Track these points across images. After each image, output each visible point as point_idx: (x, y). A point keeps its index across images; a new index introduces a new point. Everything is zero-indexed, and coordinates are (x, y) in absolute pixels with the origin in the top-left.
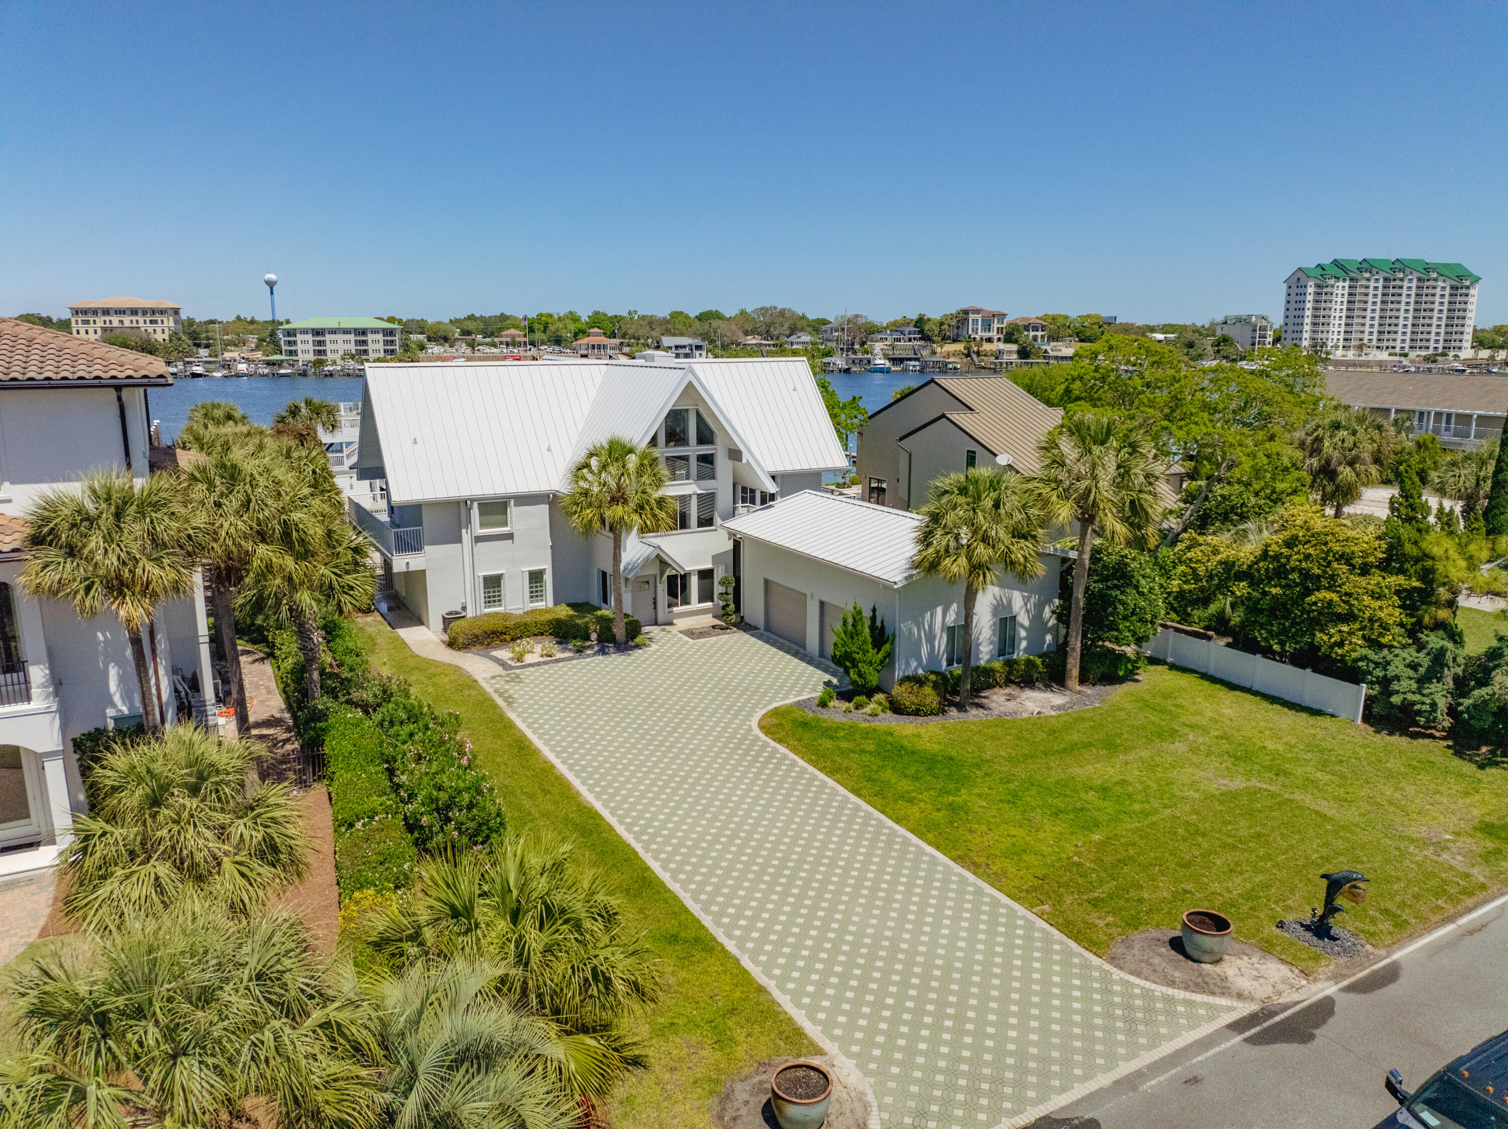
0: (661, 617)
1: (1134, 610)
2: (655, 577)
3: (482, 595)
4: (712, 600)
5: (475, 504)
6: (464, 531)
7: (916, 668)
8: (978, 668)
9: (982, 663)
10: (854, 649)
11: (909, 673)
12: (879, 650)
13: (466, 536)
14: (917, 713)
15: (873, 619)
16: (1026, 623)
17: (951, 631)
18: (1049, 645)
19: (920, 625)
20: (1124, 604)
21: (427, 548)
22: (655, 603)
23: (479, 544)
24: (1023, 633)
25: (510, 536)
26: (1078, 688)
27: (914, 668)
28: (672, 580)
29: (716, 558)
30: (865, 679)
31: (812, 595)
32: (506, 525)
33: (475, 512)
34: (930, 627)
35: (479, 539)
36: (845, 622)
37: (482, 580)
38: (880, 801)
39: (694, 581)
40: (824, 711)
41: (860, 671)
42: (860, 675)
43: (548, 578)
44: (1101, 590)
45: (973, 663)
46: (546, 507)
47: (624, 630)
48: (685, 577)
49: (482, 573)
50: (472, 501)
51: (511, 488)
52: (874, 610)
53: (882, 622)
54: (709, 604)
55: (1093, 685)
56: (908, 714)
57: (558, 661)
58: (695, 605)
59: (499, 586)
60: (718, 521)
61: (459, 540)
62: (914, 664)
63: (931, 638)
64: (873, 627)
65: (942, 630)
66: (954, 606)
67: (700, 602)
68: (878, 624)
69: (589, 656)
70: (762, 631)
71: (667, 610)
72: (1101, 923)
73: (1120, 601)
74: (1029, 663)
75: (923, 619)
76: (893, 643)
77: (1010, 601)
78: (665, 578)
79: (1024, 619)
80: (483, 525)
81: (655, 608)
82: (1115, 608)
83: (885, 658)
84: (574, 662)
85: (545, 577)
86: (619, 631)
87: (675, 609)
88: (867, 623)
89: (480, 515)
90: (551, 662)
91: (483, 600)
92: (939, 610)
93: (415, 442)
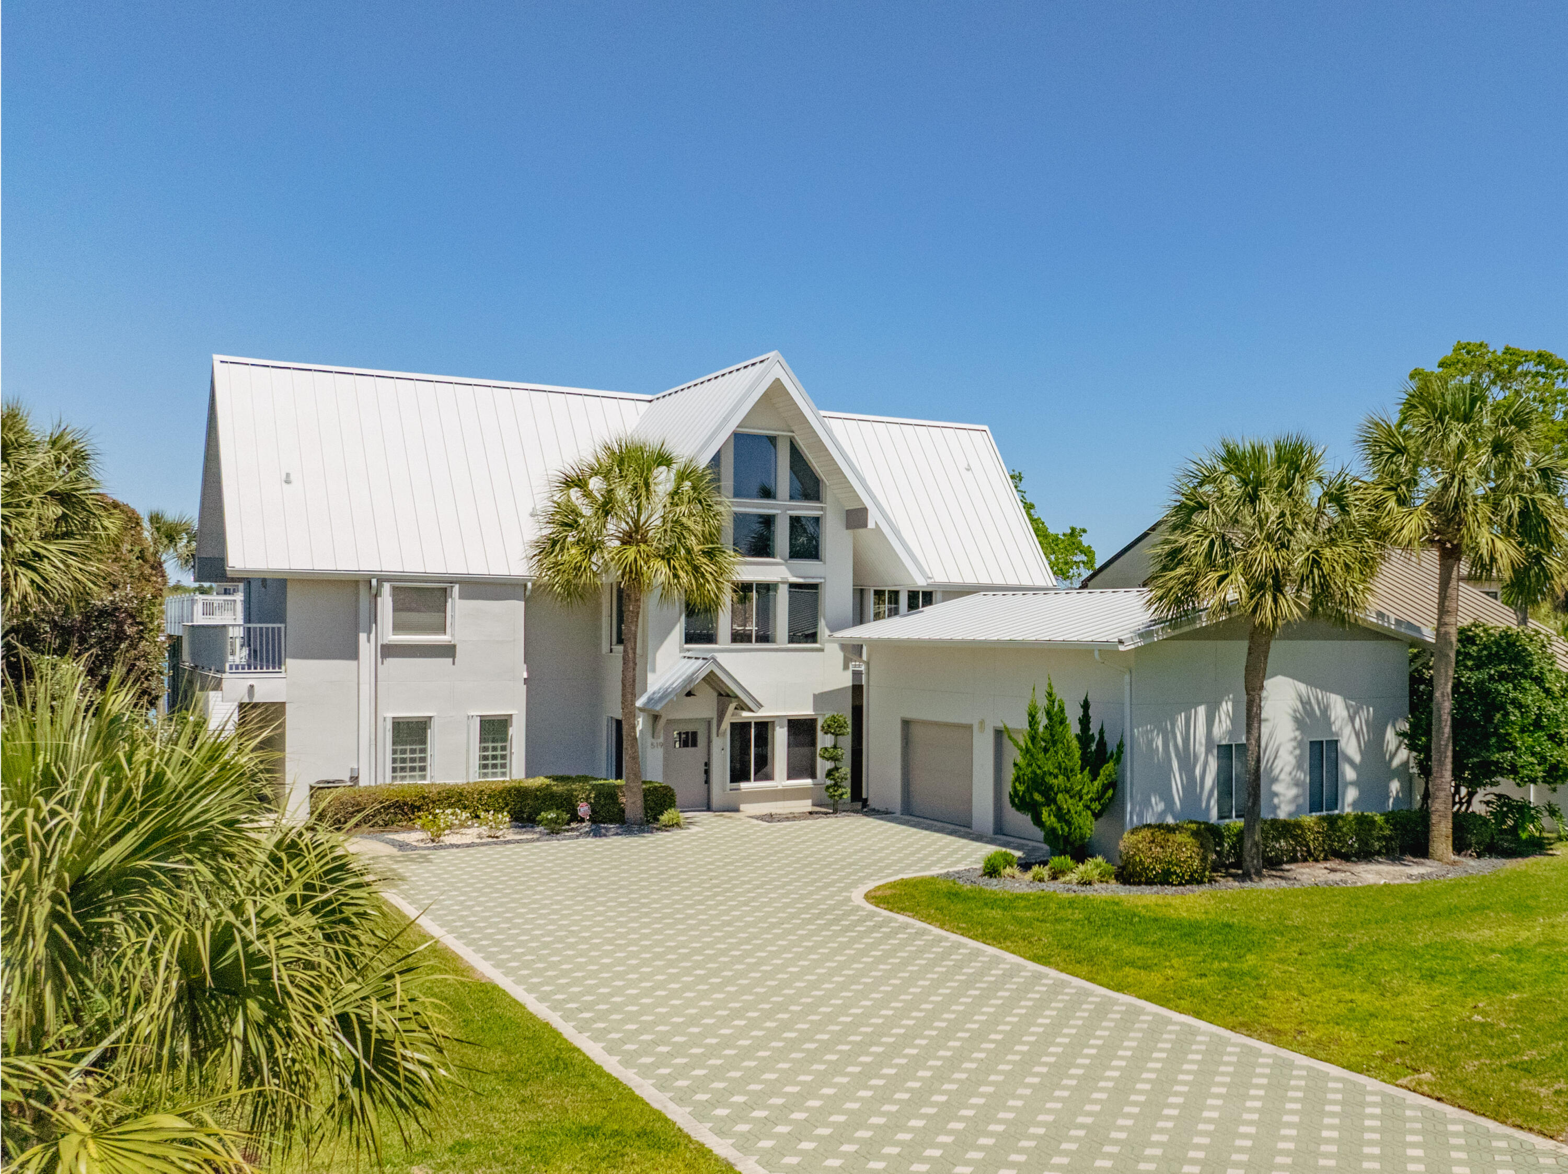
0: (717, 795)
1: (1539, 716)
2: (709, 723)
3: (389, 756)
4: (813, 776)
5: (387, 587)
6: (363, 637)
7: (1163, 814)
8: (1274, 821)
9: (1282, 815)
10: (1049, 767)
11: (1150, 819)
12: (1094, 776)
13: (366, 647)
14: (1164, 879)
15: (1085, 721)
16: (1357, 758)
17: (1225, 752)
18: (1397, 799)
19: (1168, 736)
20: (1519, 706)
21: (291, 663)
22: (707, 772)
23: (390, 661)
24: (1349, 773)
25: (449, 651)
26: (1454, 857)
27: (1156, 809)
28: (740, 730)
29: (820, 699)
30: (1069, 823)
31: (982, 723)
32: (443, 630)
33: (386, 602)
34: (1186, 740)
35: (388, 651)
36: (1032, 717)
37: (389, 726)
38: (1085, 969)
39: (780, 737)
40: (994, 881)
41: (1059, 809)
42: (1061, 815)
43: (517, 734)
44: (1480, 684)
45: (1266, 814)
46: (518, 607)
47: (640, 802)
48: (764, 728)
49: (390, 715)
50: (381, 580)
51: (457, 567)
52: (1086, 706)
53: (1101, 732)
54: (807, 782)
55: (1479, 856)
56: (1150, 882)
57: (508, 842)
58: (780, 780)
59: (424, 741)
60: (824, 631)
61: (353, 654)
62: (1158, 806)
63: (1187, 763)
64: (1084, 738)
65: (1208, 751)
66: (1227, 707)
67: (790, 777)
68: (1094, 730)
69: (570, 838)
70: (898, 814)
71: (729, 785)
72: (1543, 1091)
73: (1514, 702)
74: (1362, 820)
75: (1173, 725)
76: (1118, 761)
77: (1325, 710)
78: (726, 726)
79: (1350, 747)
80: (398, 627)
81: (707, 781)
82: (1507, 714)
83: (1106, 788)
84: (538, 844)
85: (511, 731)
86: (632, 803)
87: (744, 785)
88: (1074, 728)
89: (395, 610)
90: (496, 844)
91: (389, 765)
92: (1202, 710)
93: (288, 482)
